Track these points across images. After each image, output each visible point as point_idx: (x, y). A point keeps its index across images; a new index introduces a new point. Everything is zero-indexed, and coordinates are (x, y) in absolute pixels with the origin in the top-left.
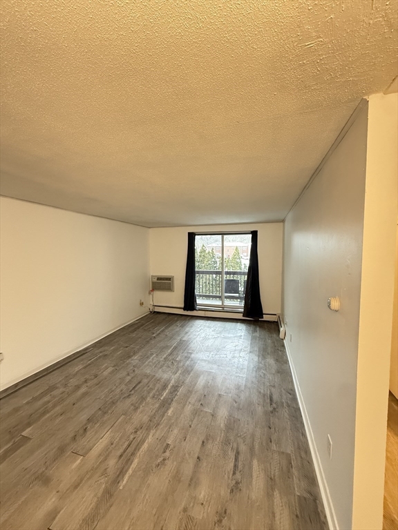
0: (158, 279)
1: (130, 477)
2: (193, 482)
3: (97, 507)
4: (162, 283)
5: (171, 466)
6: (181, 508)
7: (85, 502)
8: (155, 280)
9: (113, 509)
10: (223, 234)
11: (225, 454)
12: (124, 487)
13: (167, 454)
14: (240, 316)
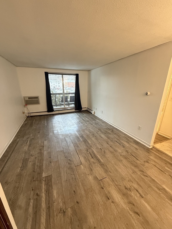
0: (29, 98)
1: (101, 159)
2: (116, 151)
3: (104, 169)
4: (33, 100)
5: (107, 151)
6: (120, 156)
7: (99, 170)
8: (27, 99)
9: (108, 166)
10: (62, 74)
11: (115, 143)
12: (103, 161)
13: (103, 150)
14: (74, 110)
